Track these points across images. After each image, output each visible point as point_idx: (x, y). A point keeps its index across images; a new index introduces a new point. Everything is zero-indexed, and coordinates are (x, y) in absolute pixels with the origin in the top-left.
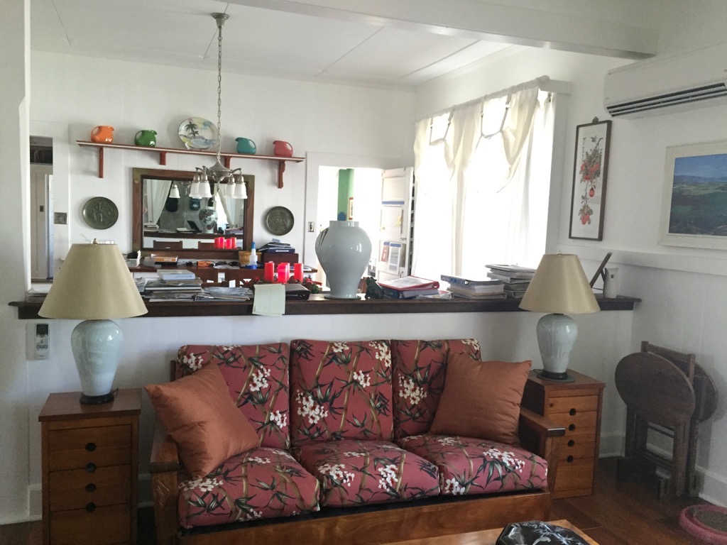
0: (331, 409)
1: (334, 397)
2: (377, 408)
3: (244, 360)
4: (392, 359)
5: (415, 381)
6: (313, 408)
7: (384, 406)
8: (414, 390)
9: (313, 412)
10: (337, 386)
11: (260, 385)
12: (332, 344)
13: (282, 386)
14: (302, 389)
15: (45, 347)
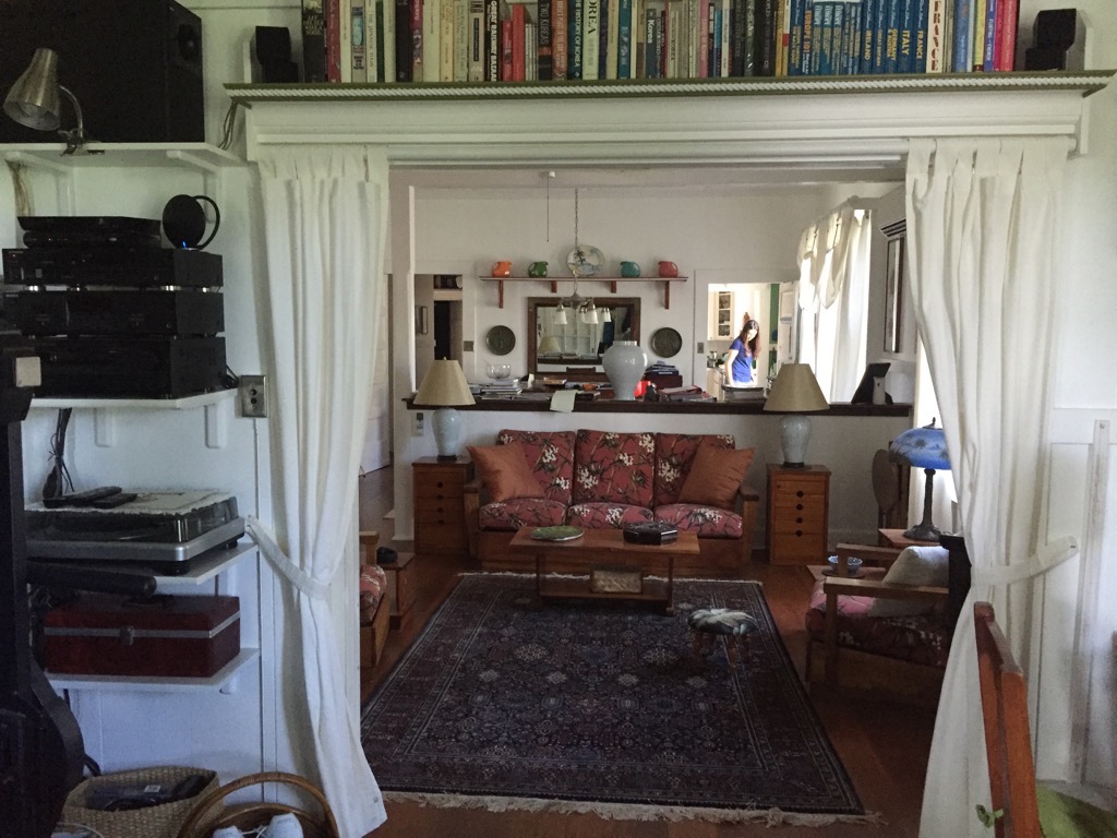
0: (601, 479)
1: (604, 470)
2: (637, 482)
3: (540, 441)
4: (656, 447)
5: (671, 464)
6: (588, 478)
7: (644, 481)
8: (669, 471)
9: (588, 481)
10: (607, 463)
11: (550, 458)
12: (607, 433)
13: (567, 461)
14: (581, 464)
15: (422, 428)
